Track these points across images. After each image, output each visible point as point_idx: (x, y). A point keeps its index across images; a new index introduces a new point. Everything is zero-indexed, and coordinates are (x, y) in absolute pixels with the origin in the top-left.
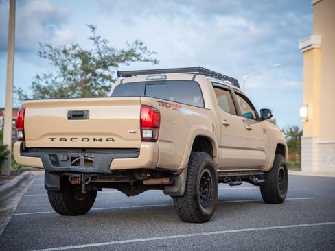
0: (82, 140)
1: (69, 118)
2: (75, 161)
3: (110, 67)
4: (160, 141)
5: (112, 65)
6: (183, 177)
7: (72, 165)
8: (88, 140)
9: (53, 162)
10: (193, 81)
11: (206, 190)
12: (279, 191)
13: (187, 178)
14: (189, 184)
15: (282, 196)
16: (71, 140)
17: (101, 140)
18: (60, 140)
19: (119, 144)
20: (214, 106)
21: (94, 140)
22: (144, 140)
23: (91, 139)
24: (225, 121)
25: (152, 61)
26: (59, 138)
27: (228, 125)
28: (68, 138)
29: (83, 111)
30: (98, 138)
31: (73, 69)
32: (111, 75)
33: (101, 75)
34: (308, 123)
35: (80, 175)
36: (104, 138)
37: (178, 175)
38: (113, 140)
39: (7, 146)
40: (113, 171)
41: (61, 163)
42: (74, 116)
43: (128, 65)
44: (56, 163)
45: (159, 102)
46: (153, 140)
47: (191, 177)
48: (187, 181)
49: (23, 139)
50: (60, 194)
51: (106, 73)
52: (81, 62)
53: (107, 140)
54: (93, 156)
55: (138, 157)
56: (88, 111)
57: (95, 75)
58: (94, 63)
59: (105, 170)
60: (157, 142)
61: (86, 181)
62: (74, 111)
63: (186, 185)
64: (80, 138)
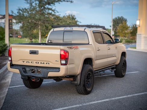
0: (36, 63)
1: (30, 53)
2: (33, 71)
3: (51, 4)
4: (69, 64)
5: (52, 3)
6: (79, 77)
7: (32, 73)
8: (38, 63)
9: (24, 71)
10: (84, 31)
11: (89, 80)
12: (122, 72)
13: (81, 77)
14: (81, 80)
15: (124, 74)
16: (31, 62)
17: (44, 63)
18: (27, 62)
19: (51, 65)
20: (93, 42)
21: (41, 63)
22: (62, 64)
23: (40, 62)
24: (98, 48)
25: (70, 1)
26: (26, 61)
27: (99, 50)
28: (30, 62)
29: (36, 51)
30: (42, 62)
31: (35, 5)
32: (52, 8)
33: (48, 8)
34: (140, 27)
35: (35, 78)
36: (45, 63)
37: (77, 77)
38: (49, 64)
39: (7, 44)
40: (49, 77)
41: (27, 72)
42: (32, 53)
43: (59, 3)
44: (25, 72)
45: (68, 47)
46: (65, 64)
47: (82, 77)
48: (81, 79)
49: (11, 61)
50: (28, 81)
51: (50, 7)
52: (38, 3)
53: (46, 64)
54: (40, 69)
55: (59, 72)
56: (38, 51)
57: (45, 8)
58: (44, 3)
59: (46, 77)
60: (67, 65)
61: (38, 80)
62: (32, 51)
63: (80, 80)
64: (35, 62)
